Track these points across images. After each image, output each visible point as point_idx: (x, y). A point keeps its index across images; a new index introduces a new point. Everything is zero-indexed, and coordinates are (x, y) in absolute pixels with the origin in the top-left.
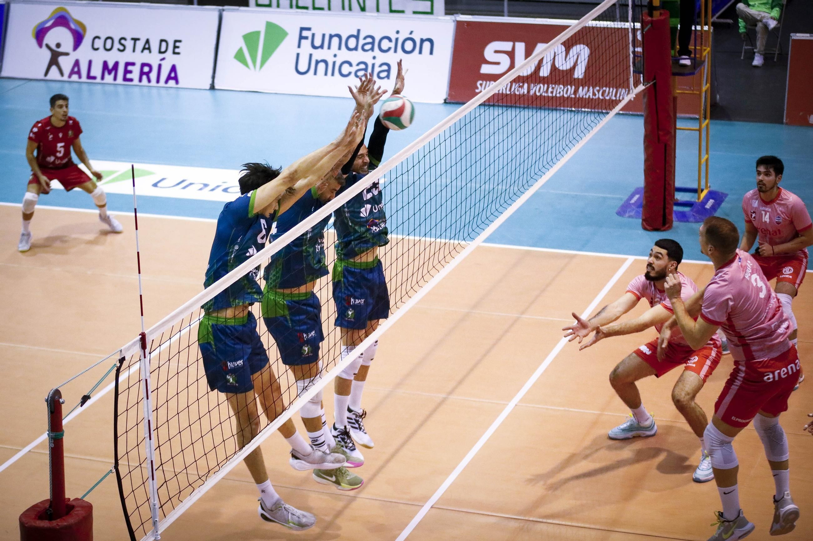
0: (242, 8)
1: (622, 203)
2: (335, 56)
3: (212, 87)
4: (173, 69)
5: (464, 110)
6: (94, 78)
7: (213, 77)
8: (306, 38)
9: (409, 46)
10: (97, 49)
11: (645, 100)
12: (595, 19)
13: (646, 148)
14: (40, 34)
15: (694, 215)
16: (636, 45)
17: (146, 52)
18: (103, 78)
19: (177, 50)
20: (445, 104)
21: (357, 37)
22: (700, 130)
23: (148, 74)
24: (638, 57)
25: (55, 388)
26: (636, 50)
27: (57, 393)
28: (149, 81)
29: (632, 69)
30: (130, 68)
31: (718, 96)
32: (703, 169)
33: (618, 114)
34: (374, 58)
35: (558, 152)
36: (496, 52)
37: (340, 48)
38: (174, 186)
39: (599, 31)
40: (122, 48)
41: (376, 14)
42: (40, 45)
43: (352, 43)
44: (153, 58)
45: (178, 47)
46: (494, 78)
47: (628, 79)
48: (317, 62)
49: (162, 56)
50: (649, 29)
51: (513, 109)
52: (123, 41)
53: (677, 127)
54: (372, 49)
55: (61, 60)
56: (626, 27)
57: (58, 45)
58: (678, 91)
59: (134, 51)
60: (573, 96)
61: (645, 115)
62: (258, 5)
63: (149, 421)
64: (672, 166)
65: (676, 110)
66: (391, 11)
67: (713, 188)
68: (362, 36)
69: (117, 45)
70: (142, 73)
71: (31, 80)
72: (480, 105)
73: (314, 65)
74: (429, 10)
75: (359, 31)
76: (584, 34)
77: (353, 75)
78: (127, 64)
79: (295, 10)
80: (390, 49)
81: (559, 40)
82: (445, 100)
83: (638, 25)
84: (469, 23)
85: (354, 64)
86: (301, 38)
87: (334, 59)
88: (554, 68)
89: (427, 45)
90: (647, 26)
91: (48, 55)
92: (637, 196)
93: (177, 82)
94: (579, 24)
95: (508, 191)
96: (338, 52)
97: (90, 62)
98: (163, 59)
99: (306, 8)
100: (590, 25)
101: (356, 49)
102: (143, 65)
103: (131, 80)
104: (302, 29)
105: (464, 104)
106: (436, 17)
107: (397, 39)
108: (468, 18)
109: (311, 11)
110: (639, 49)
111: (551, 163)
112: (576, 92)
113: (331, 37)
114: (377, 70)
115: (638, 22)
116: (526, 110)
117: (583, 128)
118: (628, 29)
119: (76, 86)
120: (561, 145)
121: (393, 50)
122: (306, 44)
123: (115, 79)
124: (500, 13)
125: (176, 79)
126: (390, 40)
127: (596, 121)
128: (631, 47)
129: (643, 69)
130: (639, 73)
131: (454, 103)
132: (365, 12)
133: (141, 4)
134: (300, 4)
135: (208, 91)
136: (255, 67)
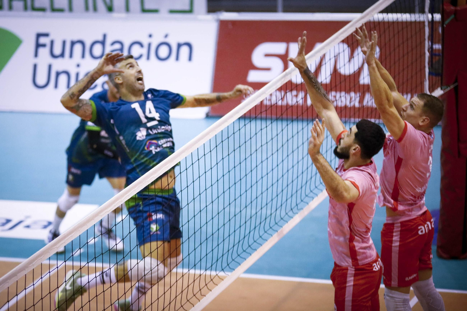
2: (78, 66)
5: (220, 125)
8: (44, 45)
9: (164, 51)
16: (434, 41)
20: (206, 119)
21: (103, 43)
26: (434, 47)
29: (427, 70)
36: (267, 55)
37: (83, 56)
41: (124, 15)
46: (257, 86)
48: (58, 74)
50: (451, 21)
56: (421, 20)
60: (357, 105)
66: (144, 11)
68: (109, 41)
72: (239, 118)
73: (54, 77)
74: (188, 8)
75: (105, 36)
79: (30, 13)
80: (141, 55)
81: (337, 38)
82: (207, 113)
83: (438, 17)
84: (234, 23)
86: (38, 46)
87: (77, 70)
88: (335, 73)
89: (185, 50)
90: (448, 17)
94: (362, 18)
95: (273, 215)
96: (81, 61)
99: (43, 10)
104: (39, 35)
105: (221, 117)
106: (196, 16)
107: (149, 45)
108: (232, 16)
109: (49, 13)
110: (437, 47)
112: (361, 101)
113: (73, 43)
115: (438, 12)
116: (295, 123)
118: (424, 22)
121: (145, 56)
124: (273, 9)
126: (141, 45)
128: (427, 44)
129: (442, 70)
130: (437, 75)
131: (216, 118)
132: (111, 13)
134: (36, 5)
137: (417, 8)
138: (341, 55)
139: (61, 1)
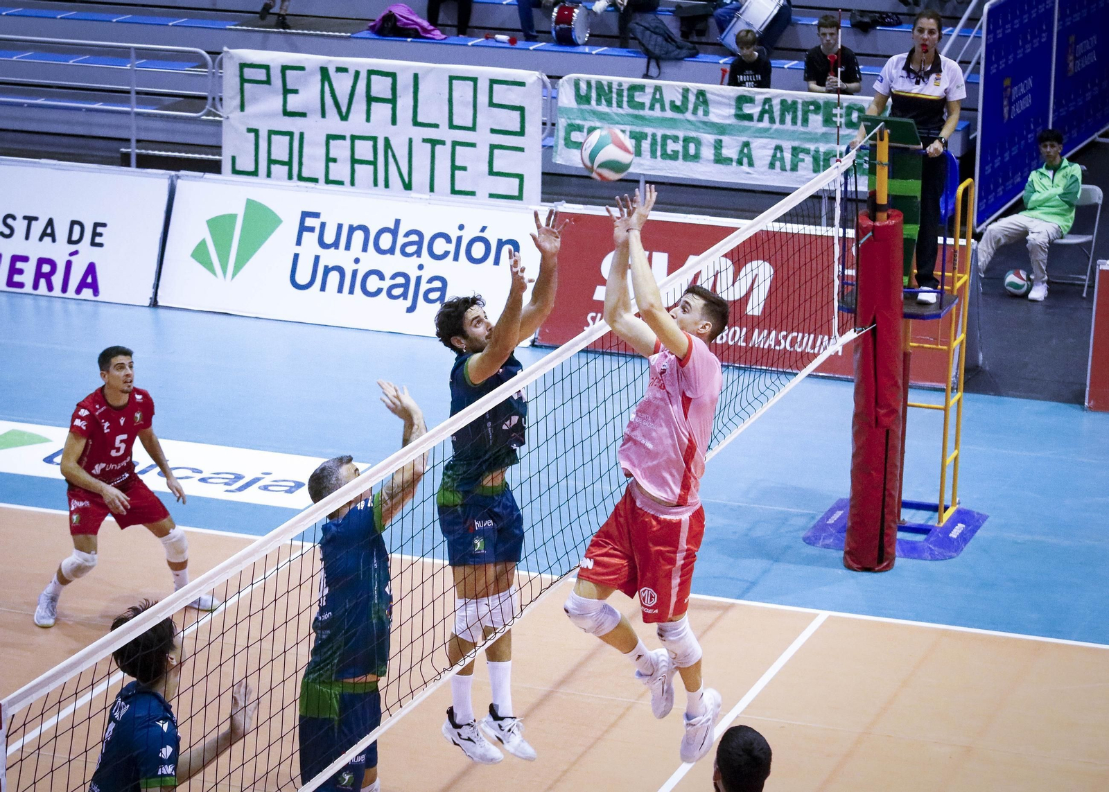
0: (208, 176)
1: (814, 522)
2: (357, 261)
3: (154, 303)
4: (91, 269)
7: (156, 287)
8: (312, 229)
9: (478, 250)
11: (858, 356)
12: (778, 220)
13: (856, 436)
15: (930, 548)
17: (47, 240)
19: (98, 240)
20: (533, 348)
21: (394, 232)
22: (945, 410)
23: (48, 277)
24: (847, 284)
28: (50, 288)
29: (836, 304)
30: (19, 265)
31: (981, 356)
32: (949, 474)
33: (809, 376)
34: (421, 267)
37: (365, 249)
39: (784, 239)
40: (7, 232)
41: (427, 195)
43: (386, 240)
44: (58, 251)
45: (100, 235)
47: (829, 321)
48: (327, 270)
49: (73, 248)
50: (868, 239)
52: (9, 221)
53: (909, 403)
54: (418, 253)
56: (830, 234)
58: (911, 344)
59: (27, 238)
60: (744, 344)
61: (855, 381)
62: (236, 172)
64: (896, 466)
65: (908, 376)
66: (454, 192)
67: (963, 506)
68: (402, 231)
70: (39, 275)
73: (321, 275)
74: (516, 193)
75: (397, 222)
76: (760, 243)
77: (384, 292)
78: (15, 259)
79: (295, 182)
80: (447, 253)
82: (535, 342)
84: (580, 217)
85: (388, 275)
86: (303, 229)
87: (355, 267)
90: (864, 234)
92: (839, 514)
93: (96, 292)
96: (362, 256)
98: (76, 253)
99: (315, 180)
100: (770, 229)
101: (391, 251)
102: (41, 261)
103: (21, 285)
104: (305, 215)
106: (527, 205)
107: (459, 239)
108: (579, 209)
109: (322, 185)
110: (851, 272)
112: (748, 338)
113: (352, 229)
114: (424, 286)
115: (852, 227)
117: (751, 399)
121: (451, 256)
122: (310, 239)
125: (95, 287)
126: (448, 240)
127: (773, 387)
128: (837, 268)
129: (856, 305)
130: (849, 311)
131: (547, 347)
132: (409, 192)
133: (43, 161)
134: (305, 174)
135: (148, 309)
136: (225, 272)
137: (824, 219)
138: (724, 274)
139: (340, 170)
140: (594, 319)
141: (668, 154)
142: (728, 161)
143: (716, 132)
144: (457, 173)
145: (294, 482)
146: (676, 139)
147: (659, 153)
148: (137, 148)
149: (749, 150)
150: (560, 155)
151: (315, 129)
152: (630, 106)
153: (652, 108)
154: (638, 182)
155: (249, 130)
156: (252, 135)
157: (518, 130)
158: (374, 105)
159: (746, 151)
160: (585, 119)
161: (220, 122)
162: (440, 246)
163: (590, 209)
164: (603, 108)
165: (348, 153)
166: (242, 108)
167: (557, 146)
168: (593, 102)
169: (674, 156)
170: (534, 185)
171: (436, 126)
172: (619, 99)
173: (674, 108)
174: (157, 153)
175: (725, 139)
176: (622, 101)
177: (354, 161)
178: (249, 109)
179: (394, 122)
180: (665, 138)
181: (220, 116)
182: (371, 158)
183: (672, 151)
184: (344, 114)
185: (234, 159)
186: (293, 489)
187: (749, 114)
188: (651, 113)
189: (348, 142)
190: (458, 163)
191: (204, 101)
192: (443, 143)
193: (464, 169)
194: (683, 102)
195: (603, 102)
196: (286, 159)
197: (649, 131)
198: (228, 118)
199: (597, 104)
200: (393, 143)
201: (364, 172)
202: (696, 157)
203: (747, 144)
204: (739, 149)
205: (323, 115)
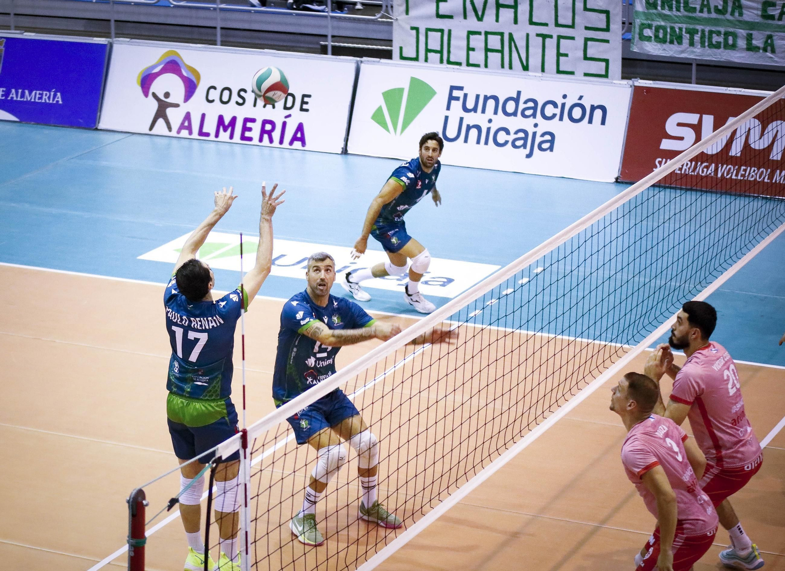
0: (383, 61)
2: (490, 121)
3: (345, 152)
4: (300, 128)
6: (208, 135)
7: (346, 140)
8: (457, 99)
9: (577, 113)
10: (212, 101)
14: (146, 81)
17: (269, 106)
18: (217, 136)
19: (305, 106)
20: (615, 183)
21: (517, 100)
23: (269, 133)
25: (138, 488)
27: (140, 494)
28: (271, 141)
30: (249, 125)
34: (536, 125)
35: (743, 245)
36: (679, 125)
37: (496, 113)
38: (294, 265)
40: (241, 101)
41: (540, 74)
42: (146, 95)
43: (511, 106)
44: (277, 115)
45: (307, 103)
48: (469, 128)
49: (287, 112)
51: (694, 193)
52: (242, 93)
54: (534, 115)
55: (170, 112)
57: (167, 95)
59: (255, 106)
60: (768, 181)
62: (403, 58)
63: (246, 532)
66: (559, 72)
68: (523, 99)
69: (235, 98)
70: (263, 131)
71: (133, 134)
73: (464, 131)
74: (603, 73)
75: (519, 93)
77: (510, 144)
78: (246, 120)
79: (445, 65)
80: (554, 115)
82: (617, 179)
84: (649, 90)
85: (512, 131)
86: (451, 98)
87: (489, 125)
88: (746, 146)
89: (598, 113)
91: (154, 106)
93: (304, 144)
96: (493, 117)
97: (203, 116)
98: (289, 116)
99: (459, 64)
101: (515, 114)
102: (265, 122)
103: (250, 139)
104: (453, 88)
106: (611, 81)
107: (563, 105)
108: (649, 84)
109: (464, 67)
111: (734, 258)
112: (771, 177)
113: (486, 98)
114: (538, 139)
119: (186, 142)
120: (747, 238)
121: (558, 117)
122: (456, 105)
123: (231, 137)
124: (687, 80)
125: (302, 140)
126: (555, 105)
131: (626, 183)
132: (527, 72)
133: (266, 50)
134: (452, 59)
135: (339, 156)
136: (395, 129)
138: (753, 131)
139: (477, 57)
140: (660, 163)
141: (713, 44)
142: (756, 49)
143: (747, 28)
144: (562, 59)
145: (446, 278)
146: (718, 33)
147: (707, 44)
148: (332, 42)
149: (772, 41)
150: (636, 45)
151: (459, 28)
152: (685, 10)
153: (701, 11)
154: (691, 64)
155: (412, 28)
156: (414, 32)
157: (605, 27)
158: (502, 10)
159: (769, 41)
160: (653, 20)
161: (392, 23)
162: (550, 110)
163: (657, 84)
164: (666, 12)
165: (483, 45)
166: (407, 12)
167: (634, 39)
168: (659, 8)
169: (717, 46)
170: (616, 67)
171: (546, 25)
172: (678, 5)
173: (717, 11)
174: (346, 45)
175: (754, 33)
176: (680, 6)
177: (487, 50)
178: (412, 13)
179: (516, 21)
180: (711, 32)
181: (391, 18)
182: (499, 48)
183: (716, 42)
184: (480, 16)
185: (401, 48)
186: (446, 284)
187: (772, 15)
188: (701, 14)
189: (482, 37)
190: (562, 51)
191: (379, 8)
192: (551, 37)
193: (566, 55)
194: (724, 7)
195: (667, 7)
196: (438, 48)
197: (699, 27)
198: (397, 20)
199: (662, 9)
200: (515, 37)
201: (495, 58)
202: (734, 46)
203: (770, 37)
204: (764, 40)
205: (465, 17)
